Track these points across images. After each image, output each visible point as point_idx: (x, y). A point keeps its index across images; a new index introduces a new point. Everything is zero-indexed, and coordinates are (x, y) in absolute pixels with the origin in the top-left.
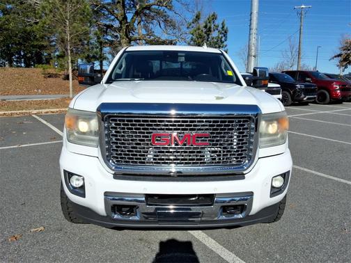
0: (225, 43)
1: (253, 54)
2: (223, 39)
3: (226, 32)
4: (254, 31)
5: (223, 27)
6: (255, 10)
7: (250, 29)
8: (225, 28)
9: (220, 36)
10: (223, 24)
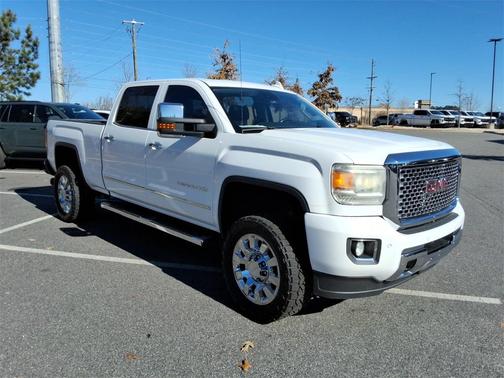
0: (35, 62)
1: (60, 80)
2: (31, 56)
3: (35, 45)
4: (56, 46)
5: (29, 37)
6: (55, 15)
7: (50, 43)
8: (33, 38)
9: (27, 50)
10: (28, 31)
